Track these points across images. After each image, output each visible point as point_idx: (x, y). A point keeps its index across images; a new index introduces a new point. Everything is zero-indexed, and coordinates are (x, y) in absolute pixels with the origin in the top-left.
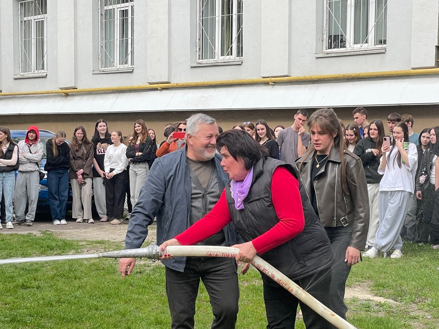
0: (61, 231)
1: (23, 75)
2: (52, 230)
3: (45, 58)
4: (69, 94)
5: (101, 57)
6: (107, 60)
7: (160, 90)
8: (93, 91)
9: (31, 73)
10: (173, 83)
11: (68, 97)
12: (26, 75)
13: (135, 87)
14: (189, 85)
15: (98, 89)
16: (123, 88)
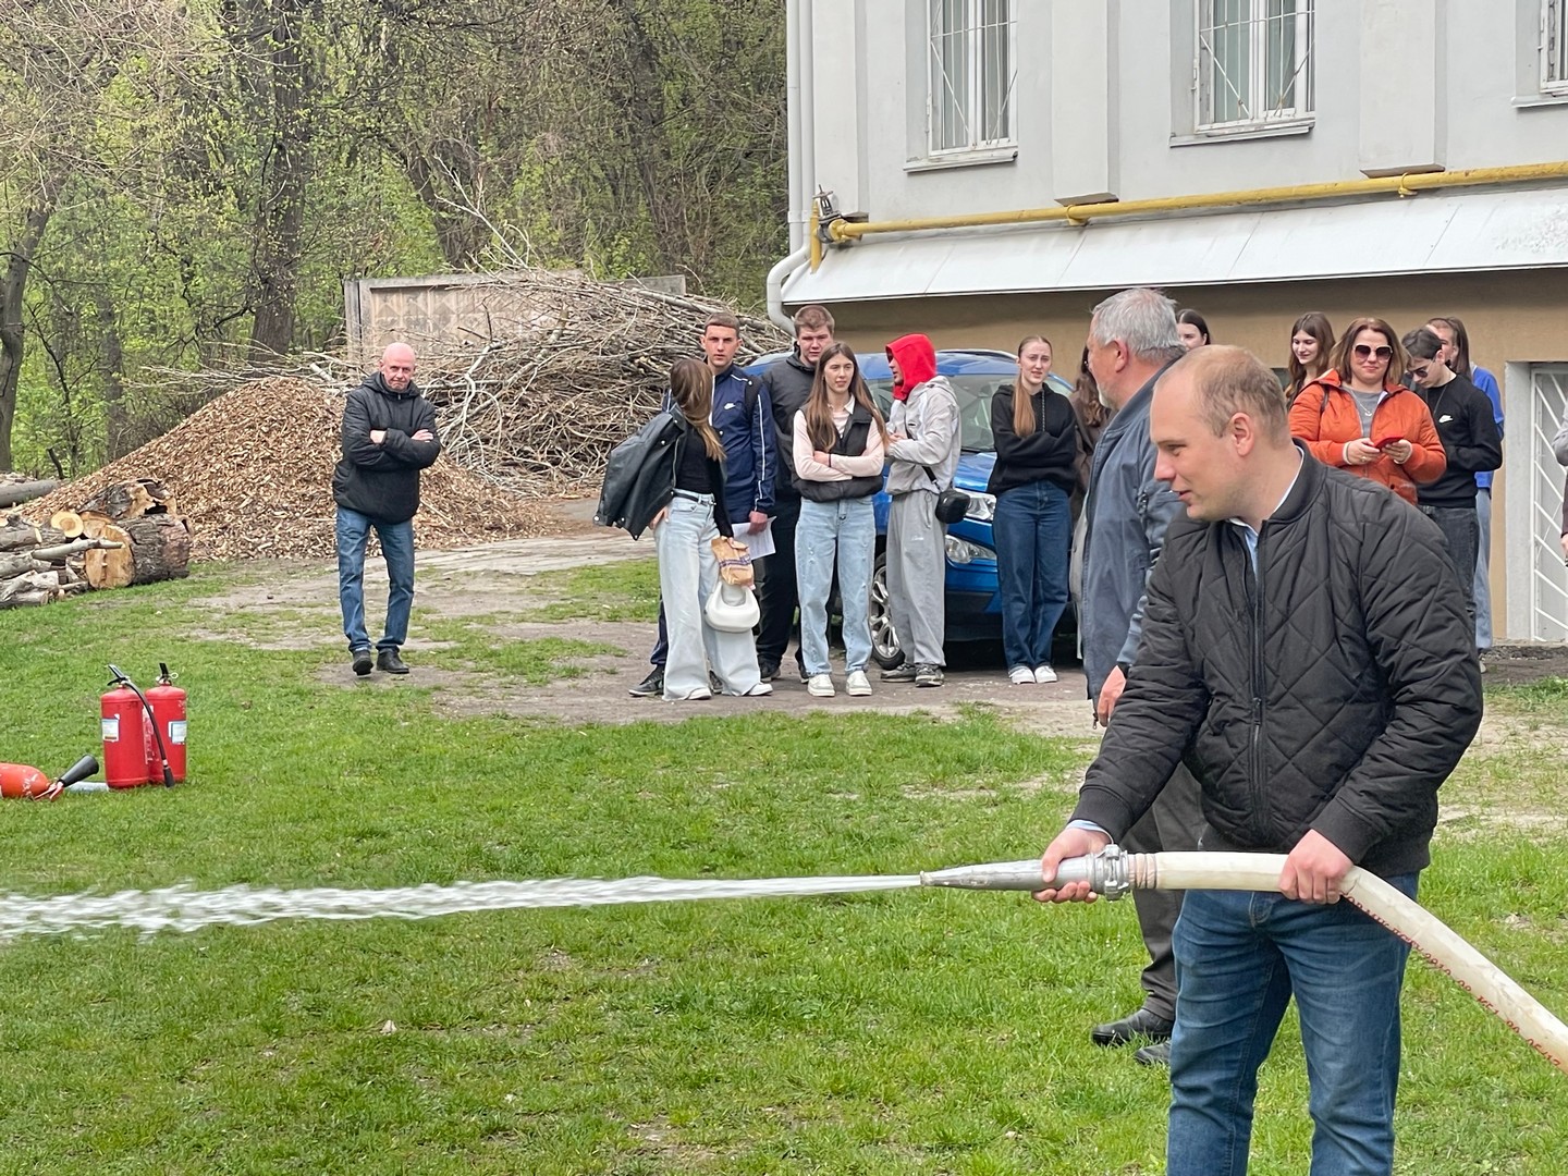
0: (1031, 704)
1: (939, 160)
2: (998, 703)
3: (1012, 96)
4: (1093, 219)
5: (1202, 85)
6: (1221, 96)
7: (1407, 197)
8: (1171, 208)
9: (966, 149)
10: (1453, 170)
11: (1085, 233)
12: (951, 156)
13: (1317, 189)
14: (1510, 176)
15: (1188, 202)
16: (1275, 193)
